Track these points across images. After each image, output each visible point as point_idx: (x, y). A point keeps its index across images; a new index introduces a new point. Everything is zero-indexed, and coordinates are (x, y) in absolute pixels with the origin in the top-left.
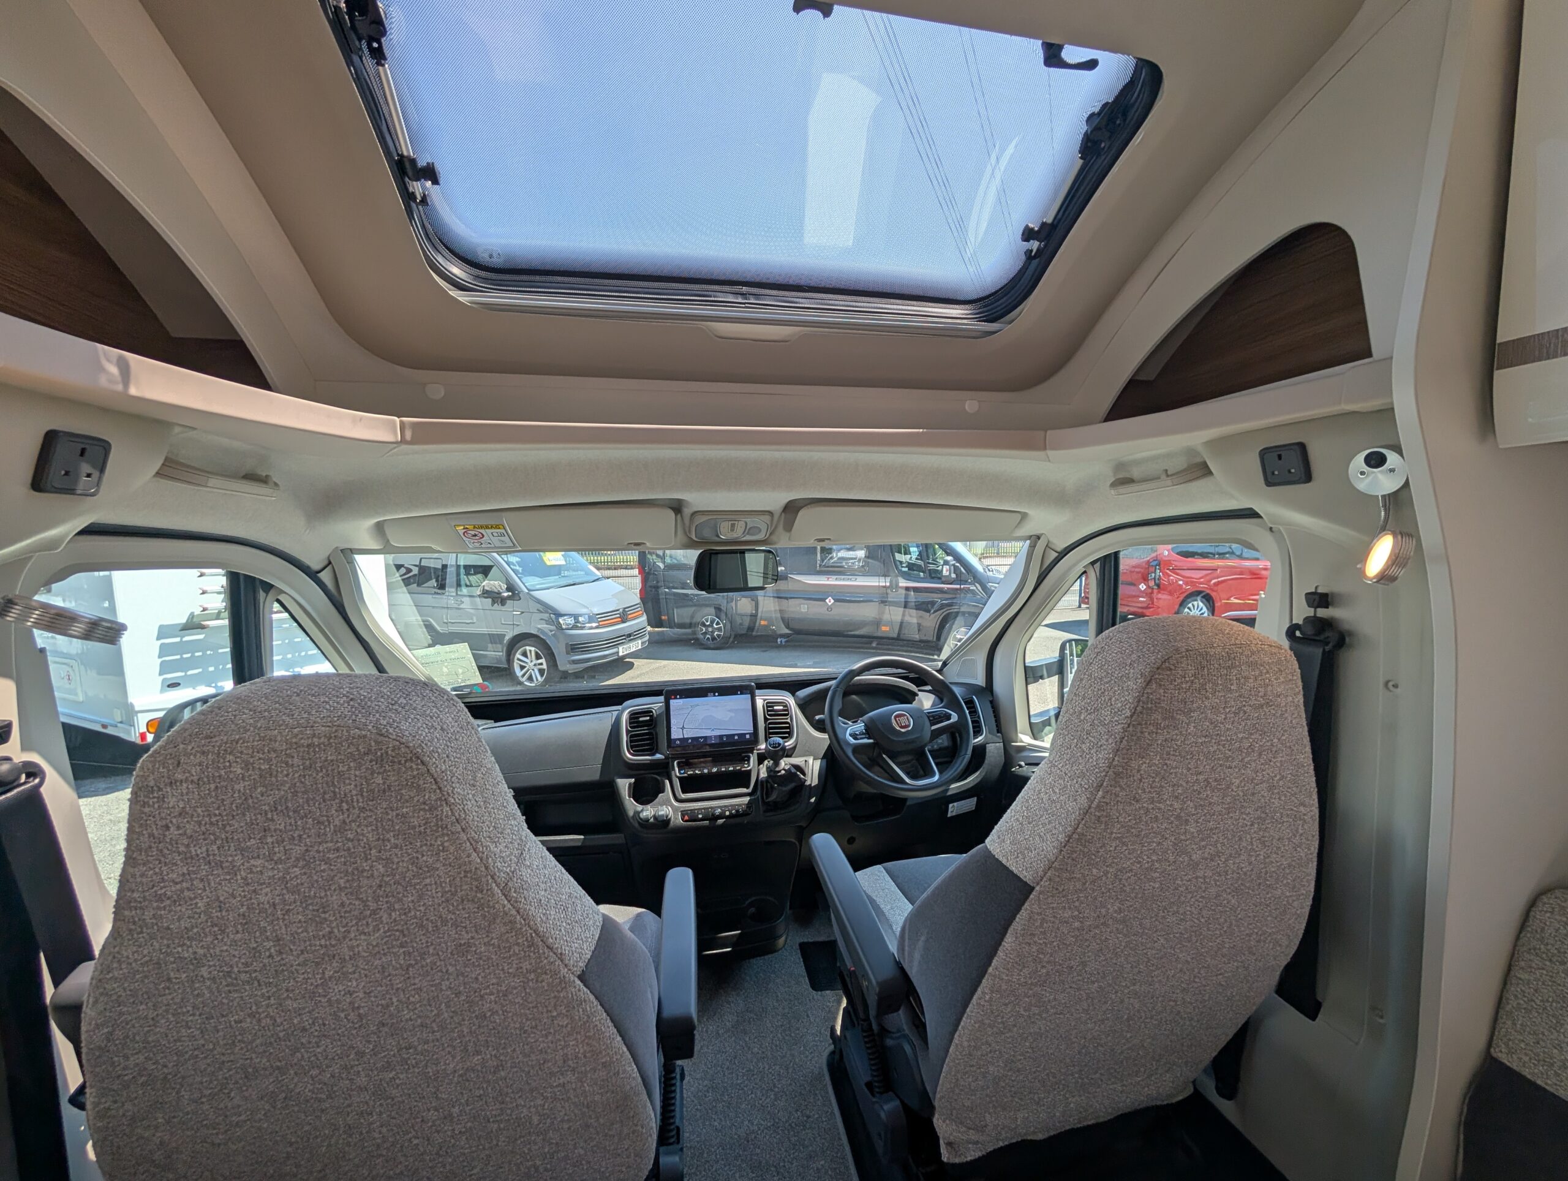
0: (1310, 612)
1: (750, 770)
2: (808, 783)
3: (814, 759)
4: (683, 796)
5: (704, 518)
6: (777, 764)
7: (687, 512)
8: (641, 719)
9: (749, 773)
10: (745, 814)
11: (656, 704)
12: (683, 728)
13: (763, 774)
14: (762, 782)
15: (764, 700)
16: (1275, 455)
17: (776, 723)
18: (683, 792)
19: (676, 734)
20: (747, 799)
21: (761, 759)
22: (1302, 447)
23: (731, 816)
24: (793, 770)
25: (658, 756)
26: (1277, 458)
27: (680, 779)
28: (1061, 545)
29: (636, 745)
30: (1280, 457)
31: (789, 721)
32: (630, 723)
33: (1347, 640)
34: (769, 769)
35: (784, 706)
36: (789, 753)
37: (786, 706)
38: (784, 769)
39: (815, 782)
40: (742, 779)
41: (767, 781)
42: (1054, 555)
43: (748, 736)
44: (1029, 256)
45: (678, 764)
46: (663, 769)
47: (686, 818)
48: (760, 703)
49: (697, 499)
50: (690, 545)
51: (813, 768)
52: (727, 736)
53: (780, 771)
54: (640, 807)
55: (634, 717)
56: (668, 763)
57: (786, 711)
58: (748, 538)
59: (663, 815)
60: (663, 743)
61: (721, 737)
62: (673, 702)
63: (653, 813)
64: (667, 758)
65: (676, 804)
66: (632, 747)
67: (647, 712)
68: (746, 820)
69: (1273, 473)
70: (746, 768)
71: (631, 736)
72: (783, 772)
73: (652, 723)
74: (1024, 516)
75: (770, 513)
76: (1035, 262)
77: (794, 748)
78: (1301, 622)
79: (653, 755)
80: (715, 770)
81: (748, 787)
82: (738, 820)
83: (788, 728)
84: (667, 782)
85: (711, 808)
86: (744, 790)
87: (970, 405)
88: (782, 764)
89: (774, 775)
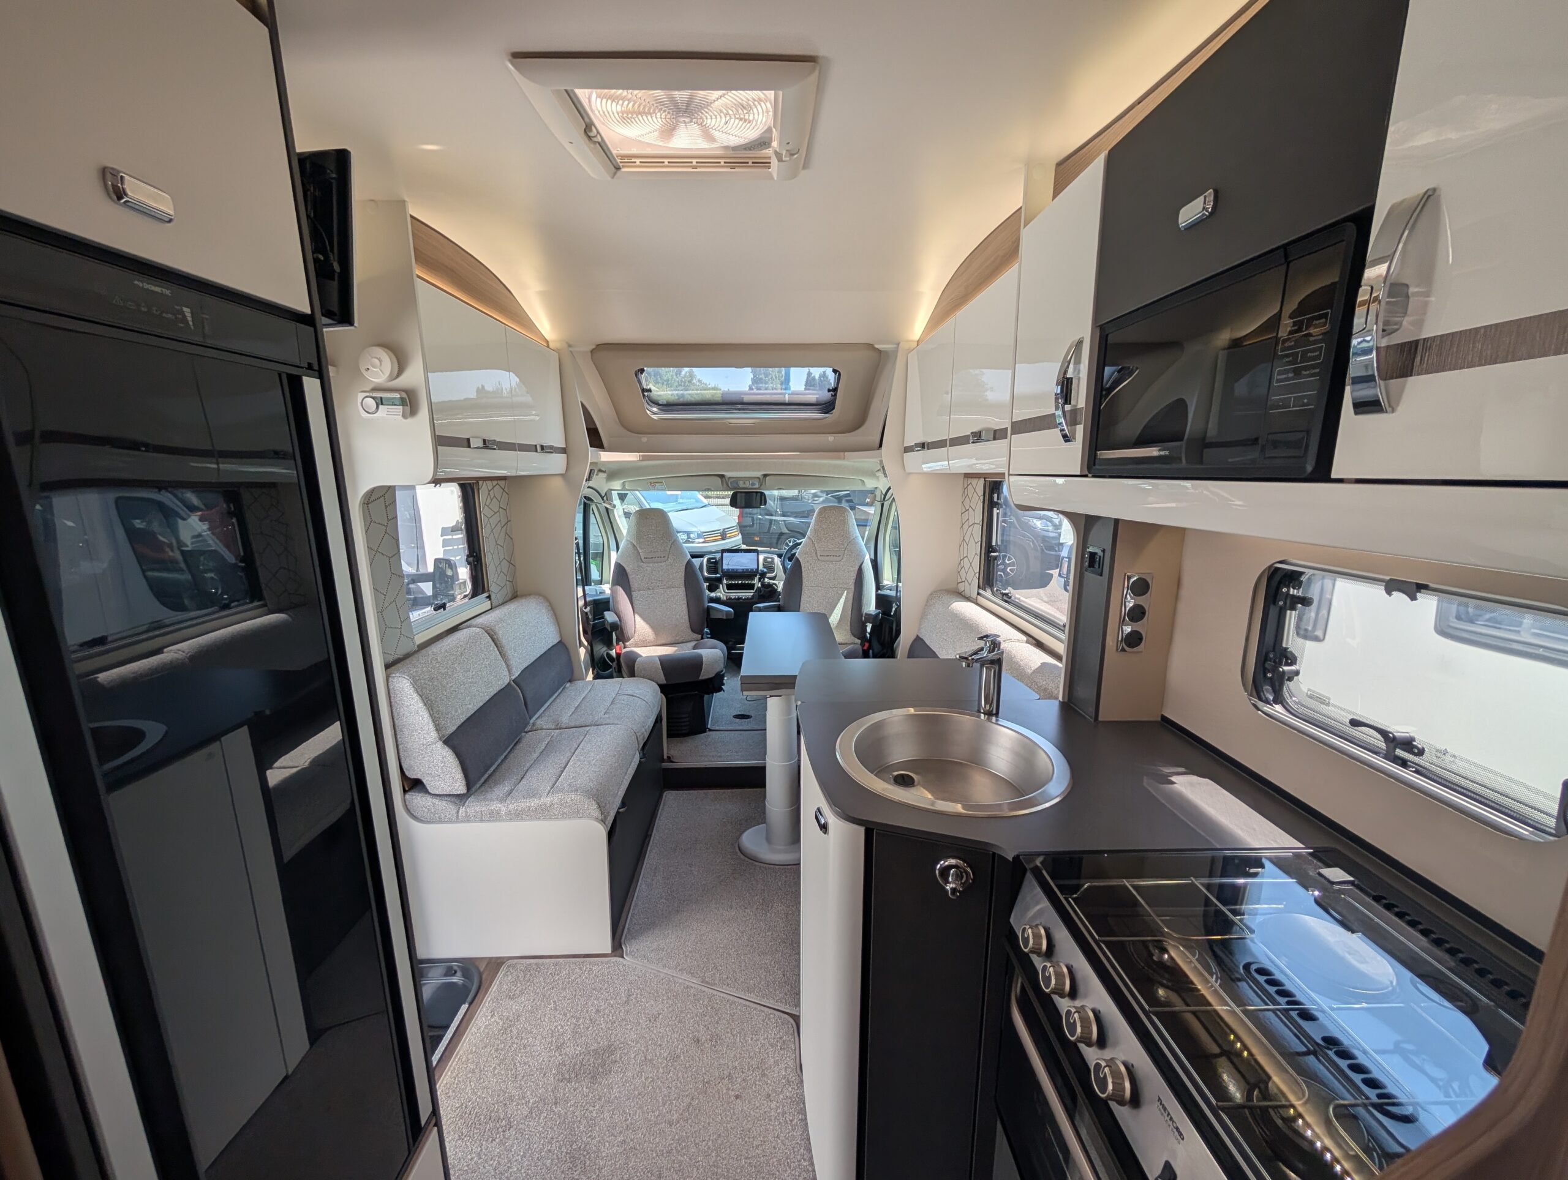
1: (755, 583)
3: (782, 582)
4: (727, 591)
5: (733, 480)
6: (764, 580)
7: (727, 479)
8: (712, 561)
9: (754, 585)
10: (751, 599)
11: (718, 556)
12: (728, 565)
13: (760, 585)
14: (758, 587)
15: (764, 557)
17: (768, 565)
19: (725, 567)
20: (750, 593)
21: (760, 580)
23: (746, 599)
24: (772, 584)
25: (718, 575)
27: (727, 584)
29: (709, 571)
31: (773, 565)
32: (708, 562)
34: (761, 583)
36: (771, 578)
38: (768, 583)
39: (781, 590)
40: (751, 587)
41: (760, 587)
43: (754, 570)
45: (726, 578)
46: (719, 580)
47: (727, 598)
48: (761, 557)
49: (728, 474)
50: (730, 489)
51: (781, 586)
52: (746, 569)
53: (766, 584)
55: (709, 560)
56: (722, 578)
57: (773, 561)
58: (750, 486)
59: (718, 596)
60: (720, 570)
61: (743, 569)
62: (724, 554)
63: (715, 595)
64: (721, 576)
65: (724, 593)
67: (714, 558)
68: (751, 601)
70: (753, 582)
71: (708, 567)
73: (716, 563)
75: (758, 478)
77: (774, 576)
79: (716, 574)
80: (741, 582)
82: (749, 601)
83: (772, 568)
84: (721, 585)
85: (738, 596)
86: (752, 590)
87: (831, 438)
88: (766, 580)
89: (763, 585)
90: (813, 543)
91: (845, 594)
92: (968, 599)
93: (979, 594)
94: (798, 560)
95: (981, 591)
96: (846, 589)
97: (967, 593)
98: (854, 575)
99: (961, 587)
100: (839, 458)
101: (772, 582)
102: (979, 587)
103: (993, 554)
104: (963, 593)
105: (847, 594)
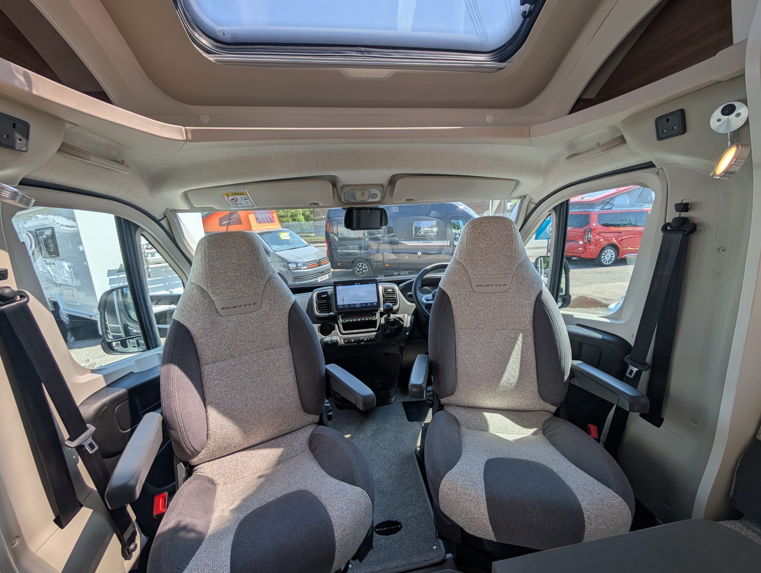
0: (677, 215)
1: (376, 320)
2: (405, 326)
3: (408, 315)
4: (344, 332)
5: (349, 189)
6: (389, 316)
7: (339, 185)
8: (323, 296)
10: (374, 340)
11: (330, 290)
12: (343, 300)
13: (383, 321)
14: (382, 325)
15: (383, 287)
16: (665, 119)
17: (390, 297)
18: (344, 330)
19: (340, 303)
20: (375, 333)
22: (682, 111)
24: (397, 319)
25: (332, 313)
26: (666, 121)
27: (343, 324)
28: (537, 200)
29: (321, 308)
30: (668, 120)
31: (395, 296)
32: (317, 298)
33: (698, 228)
34: (385, 319)
35: (393, 290)
36: (395, 312)
37: (394, 290)
38: (392, 319)
39: (408, 325)
41: (384, 325)
42: (533, 206)
43: (375, 304)
44: (525, 15)
45: (342, 317)
46: (334, 319)
47: (346, 341)
48: (381, 288)
50: (342, 205)
51: (407, 320)
52: (365, 304)
53: (391, 319)
54: (323, 337)
55: (319, 296)
56: (336, 317)
57: (394, 292)
58: (371, 200)
59: (334, 340)
60: (334, 307)
62: (338, 288)
63: (330, 340)
64: (335, 314)
65: (341, 335)
66: (319, 309)
67: (326, 293)
68: (374, 343)
69: (663, 132)
70: (374, 319)
71: (319, 304)
72: (392, 320)
73: (328, 298)
74: (517, 183)
75: (382, 185)
76: (528, 19)
77: (398, 310)
78: (670, 221)
79: (329, 313)
81: (375, 328)
82: (372, 343)
84: (336, 326)
85: (358, 337)
86: (374, 329)
87: (489, 118)
88: (392, 316)
89: (388, 321)
90: (464, 268)
91: (520, 338)
94: (442, 292)
96: (522, 331)
98: (529, 312)
101: (396, 316)
105: (523, 338)
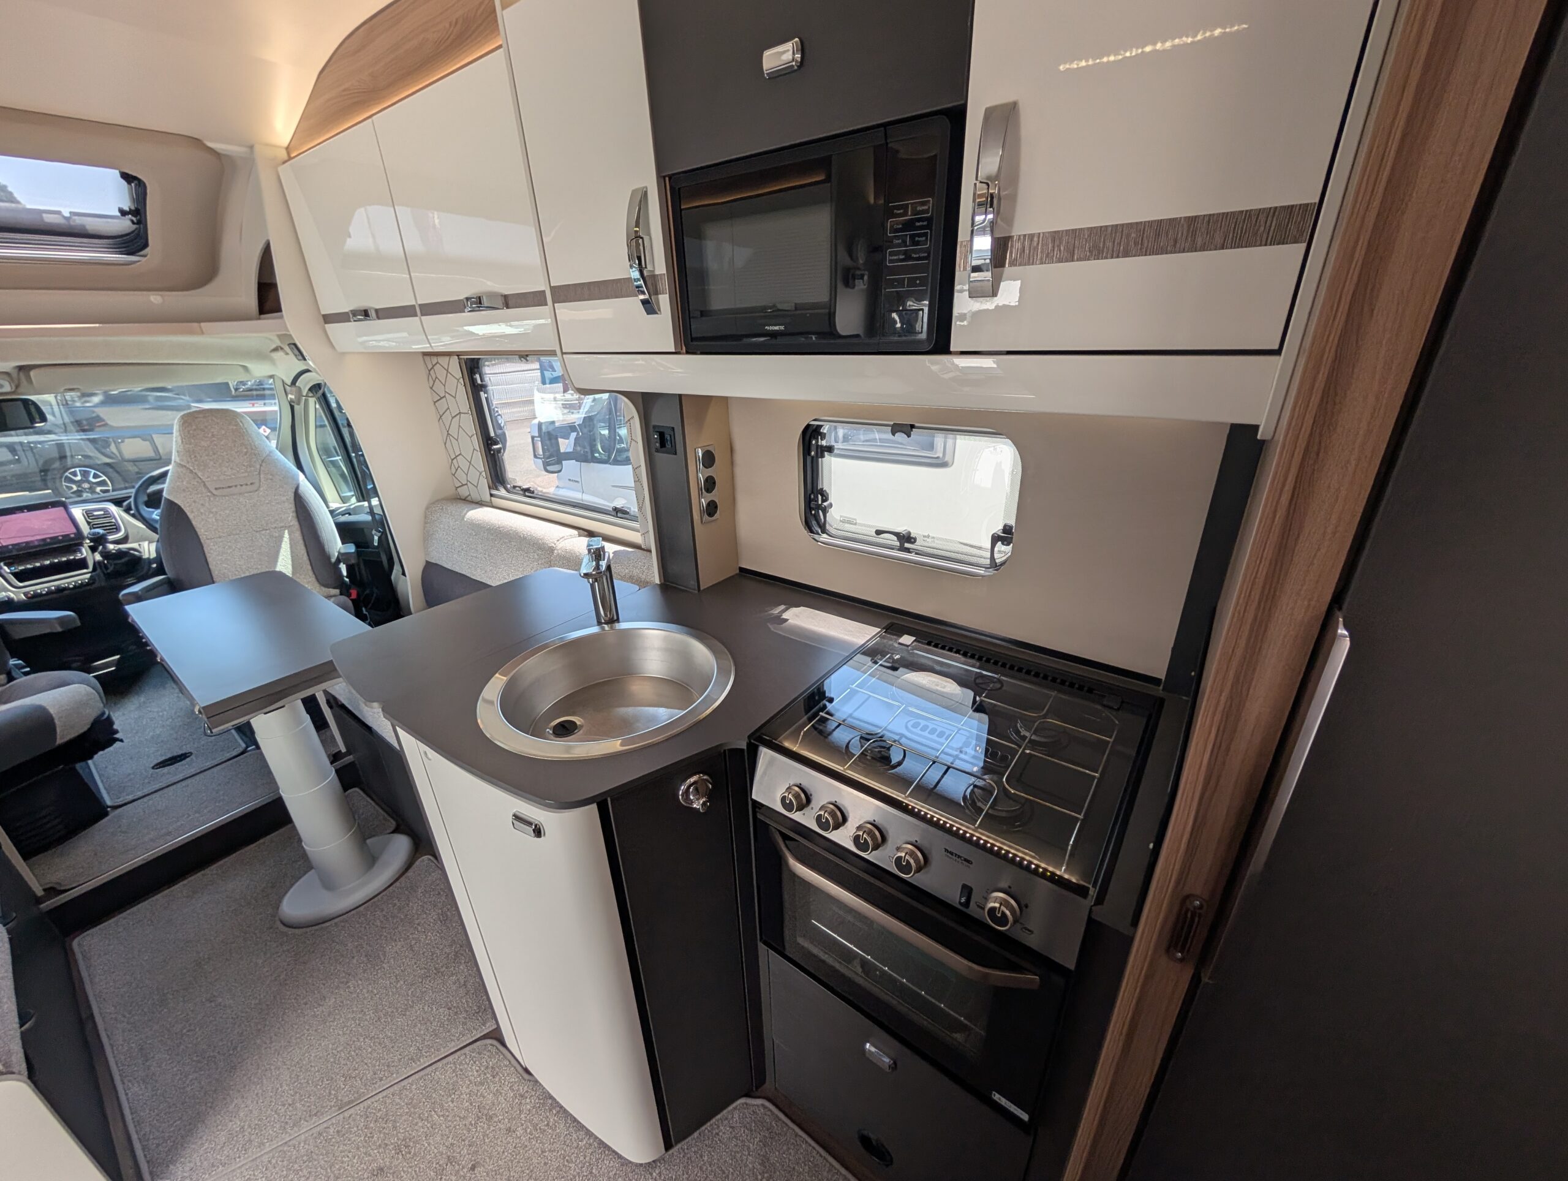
1: (85, 557)
2: (144, 557)
3: (148, 543)
4: (21, 584)
6: (104, 547)
9: (84, 559)
10: (88, 584)
13: (98, 557)
14: (99, 562)
15: (83, 510)
17: (102, 523)
18: (20, 582)
20: (88, 576)
21: (93, 549)
23: (75, 587)
24: (126, 550)
27: (13, 573)
31: (113, 520)
34: (101, 554)
35: (105, 512)
36: (119, 542)
37: (108, 511)
38: (115, 551)
39: (153, 556)
40: (82, 564)
41: (104, 562)
43: (71, 536)
44: (132, 224)
45: (5, 564)
47: (30, 595)
48: (77, 512)
51: (149, 549)
52: (50, 538)
57: (107, 514)
59: (3, 597)
61: (44, 540)
65: (16, 590)
68: (91, 586)
70: (79, 556)
74: (243, 367)
77: (124, 538)
80: (48, 562)
81: (87, 568)
82: (86, 588)
83: (115, 525)
85: (53, 586)
86: (85, 571)
87: (155, 298)
88: (111, 547)
89: (106, 555)
90: (191, 472)
91: (286, 535)
92: (480, 504)
93: (492, 495)
94: (171, 504)
95: (494, 492)
96: (286, 527)
97: (475, 496)
98: (289, 508)
99: (464, 492)
100: (191, 332)
101: (122, 546)
102: (490, 488)
103: (495, 447)
104: (469, 498)
105: (290, 534)
